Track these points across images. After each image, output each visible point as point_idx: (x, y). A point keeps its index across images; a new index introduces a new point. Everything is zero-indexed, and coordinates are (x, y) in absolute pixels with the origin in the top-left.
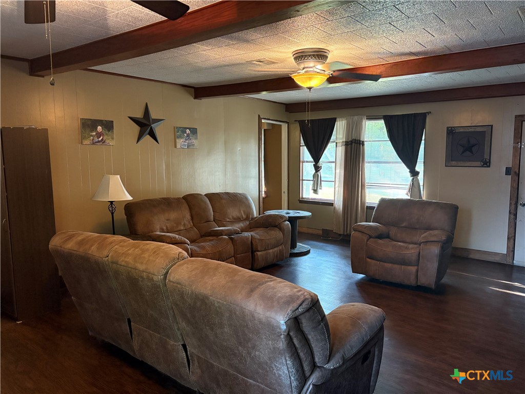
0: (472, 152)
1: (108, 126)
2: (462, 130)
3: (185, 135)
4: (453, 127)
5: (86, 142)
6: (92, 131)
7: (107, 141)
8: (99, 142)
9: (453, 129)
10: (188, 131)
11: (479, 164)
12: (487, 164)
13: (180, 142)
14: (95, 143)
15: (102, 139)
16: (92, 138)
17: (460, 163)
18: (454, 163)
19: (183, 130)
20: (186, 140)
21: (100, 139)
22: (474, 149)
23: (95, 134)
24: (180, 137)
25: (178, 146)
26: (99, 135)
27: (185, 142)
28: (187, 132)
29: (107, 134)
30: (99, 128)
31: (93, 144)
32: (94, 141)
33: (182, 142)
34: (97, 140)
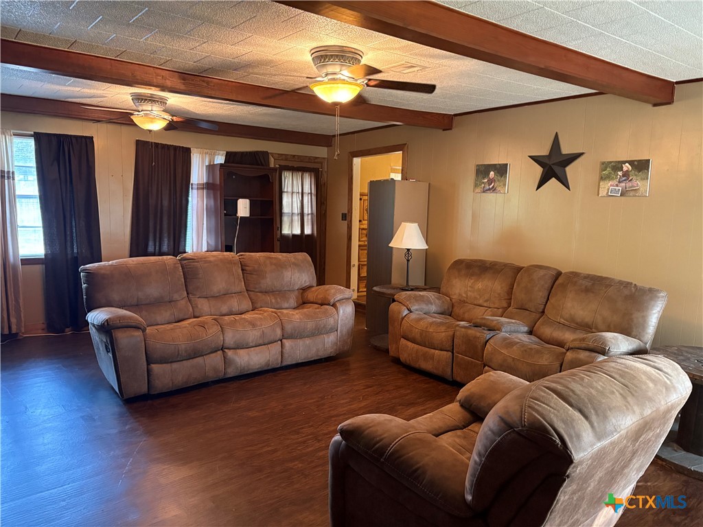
1: (502, 170)
3: (620, 173)
5: (478, 190)
6: (484, 178)
7: (498, 189)
8: (489, 189)
10: (627, 167)
13: (607, 186)
14: (487, 190)
15: (493, 187)
16: (483, 185)
19: (617, 166)
20: (619, 182)
21: (491, 186)
23: (486, 180)
24: (608, 178)
25: (603, 192)
26: (490, 181)
27: (617, 186)
28: (625, 169)
29: (499, 181)
30: (492, 173)
31: (484, 192)
32: (485, 189)
33: (611, 185)
34: (488, 187)
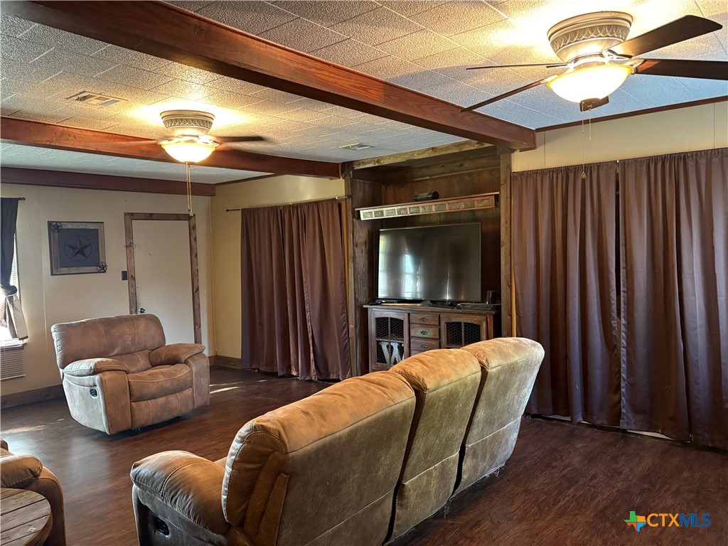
0: (84, 255)
2: (70, 227)
4: (59, 222)
9: (59, 224)
11: (94, 269)
12: (103, 269)
17: (73, 270)
18: (64, 270)
22: (87, 251)
